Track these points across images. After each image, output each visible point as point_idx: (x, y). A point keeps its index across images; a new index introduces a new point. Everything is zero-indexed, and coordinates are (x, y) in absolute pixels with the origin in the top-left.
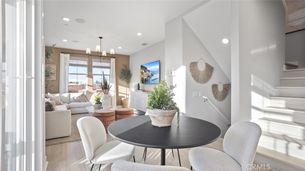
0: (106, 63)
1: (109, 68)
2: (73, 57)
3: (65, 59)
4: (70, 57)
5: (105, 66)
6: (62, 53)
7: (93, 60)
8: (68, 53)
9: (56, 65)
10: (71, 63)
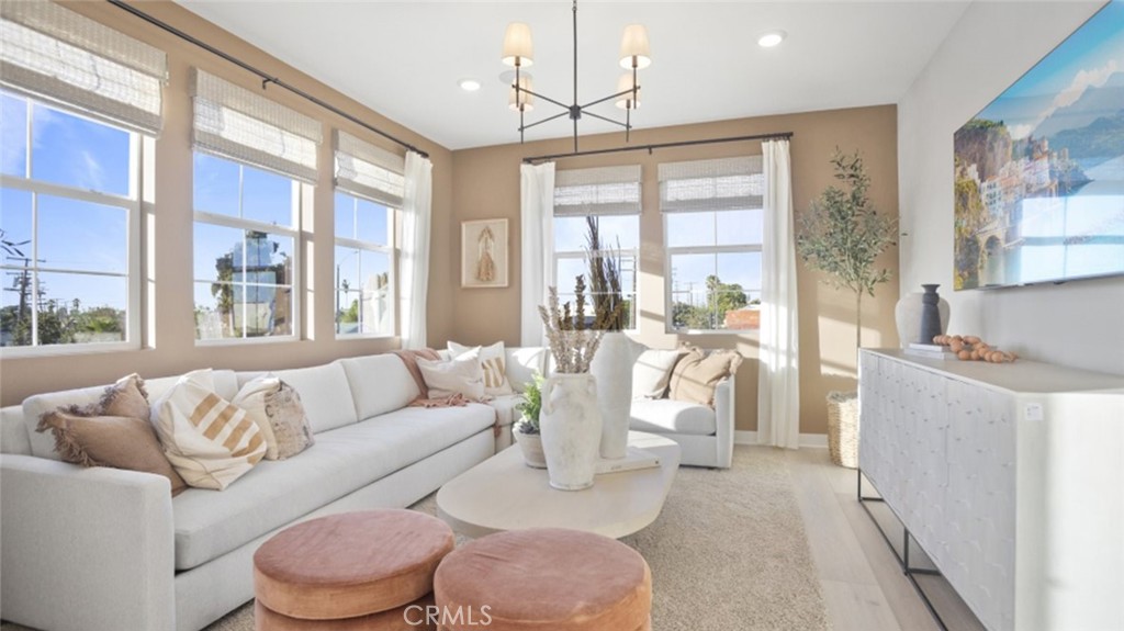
0: (738, 179)
1: (753, 202)
2: (571, 172)
3: (540, 186)
4: (557, 178)
5: (729, 195)
6: (529, 161)
7: (664, 169)
8: (548, 158)
9: (506, 220)
10: (565, 201)
